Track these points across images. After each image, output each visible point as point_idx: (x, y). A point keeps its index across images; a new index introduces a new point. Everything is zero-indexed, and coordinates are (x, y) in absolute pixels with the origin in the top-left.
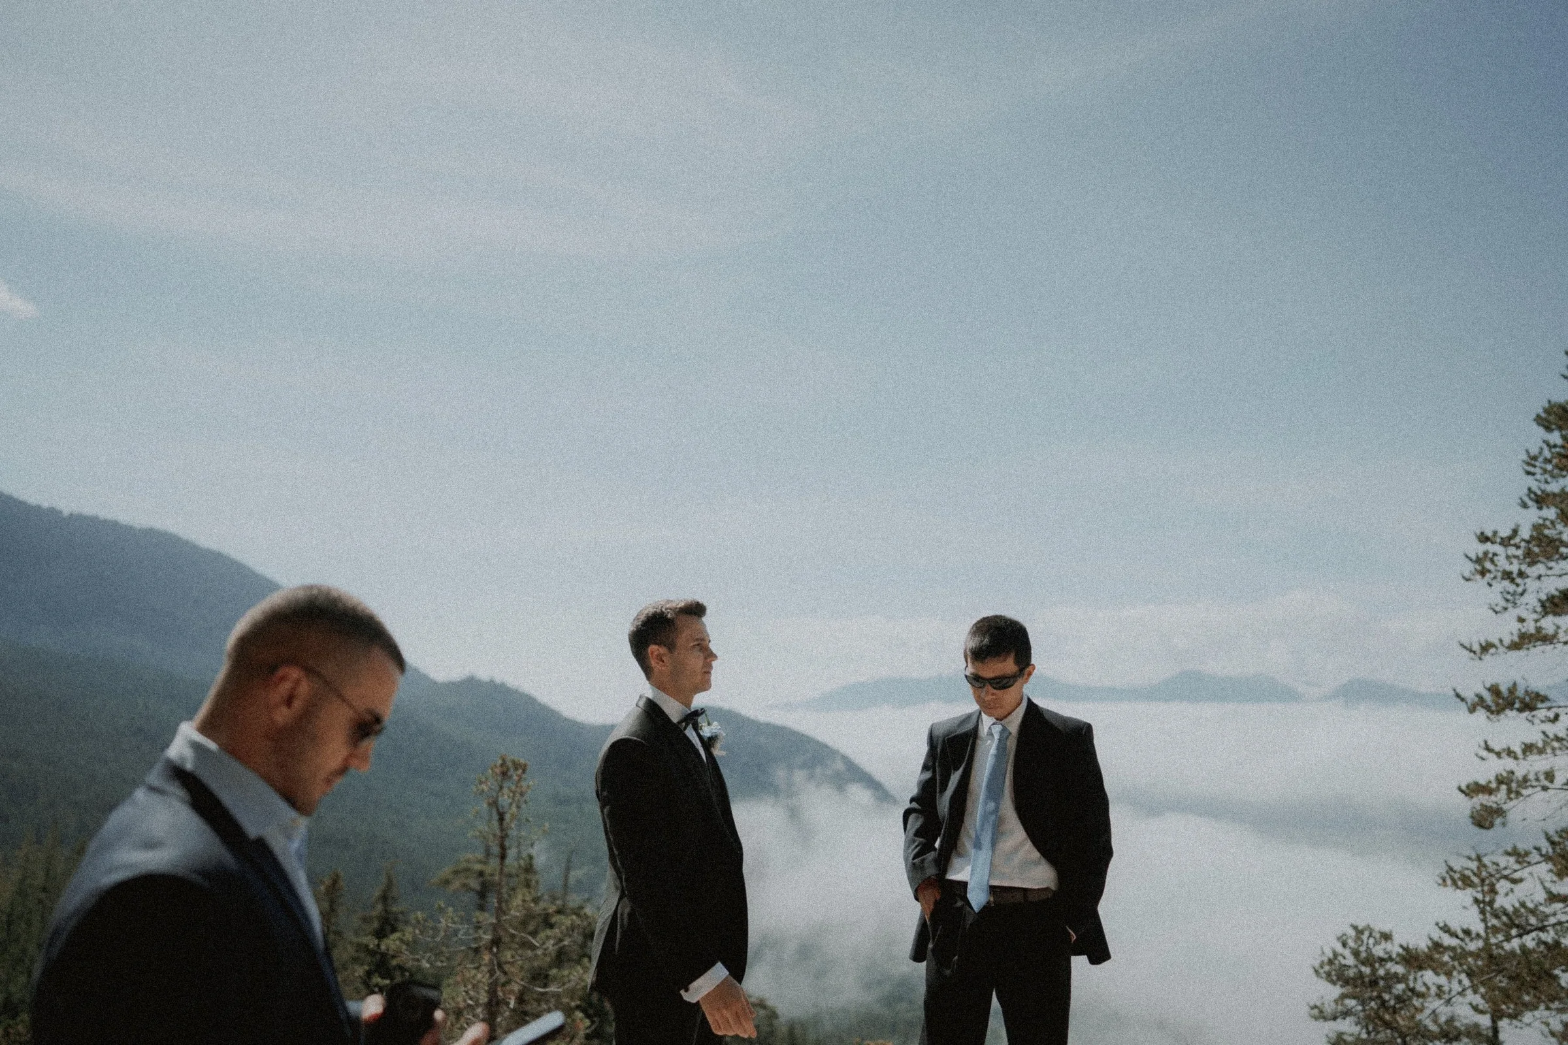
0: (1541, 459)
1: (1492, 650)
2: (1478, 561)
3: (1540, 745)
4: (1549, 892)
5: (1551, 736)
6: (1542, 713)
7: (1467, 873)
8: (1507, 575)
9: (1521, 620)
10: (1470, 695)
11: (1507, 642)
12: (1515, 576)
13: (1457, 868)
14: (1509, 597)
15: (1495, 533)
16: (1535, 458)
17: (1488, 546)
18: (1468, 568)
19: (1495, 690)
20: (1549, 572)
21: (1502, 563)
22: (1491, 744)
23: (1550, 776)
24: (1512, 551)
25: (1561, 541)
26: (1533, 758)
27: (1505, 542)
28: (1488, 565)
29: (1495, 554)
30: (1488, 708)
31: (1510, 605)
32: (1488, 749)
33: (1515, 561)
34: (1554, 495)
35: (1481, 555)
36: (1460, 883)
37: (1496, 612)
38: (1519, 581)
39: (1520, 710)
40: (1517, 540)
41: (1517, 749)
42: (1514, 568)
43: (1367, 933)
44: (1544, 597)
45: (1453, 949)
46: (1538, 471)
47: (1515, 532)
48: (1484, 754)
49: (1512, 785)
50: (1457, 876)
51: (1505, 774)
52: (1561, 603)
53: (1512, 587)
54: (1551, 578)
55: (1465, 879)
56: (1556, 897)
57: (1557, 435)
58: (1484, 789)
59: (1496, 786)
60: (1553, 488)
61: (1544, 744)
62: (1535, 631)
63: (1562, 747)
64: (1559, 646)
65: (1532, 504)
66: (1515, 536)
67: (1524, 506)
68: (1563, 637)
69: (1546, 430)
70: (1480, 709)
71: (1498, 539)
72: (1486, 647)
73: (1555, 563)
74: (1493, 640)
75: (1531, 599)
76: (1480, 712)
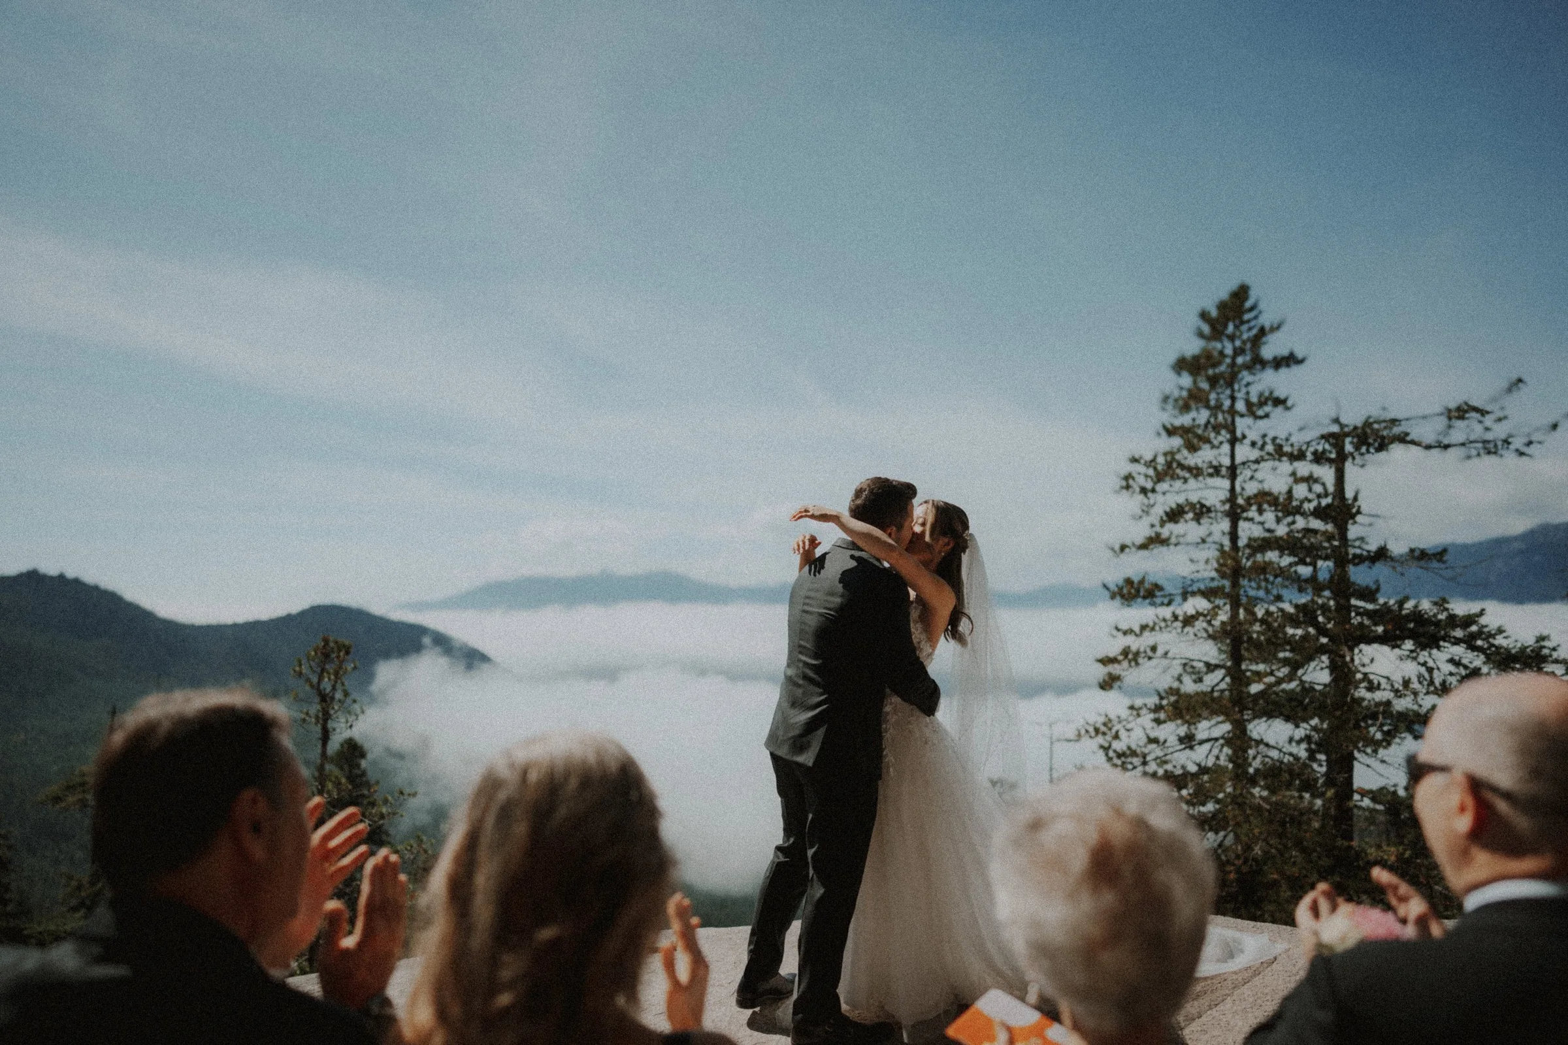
0: (1173, 399)
1: (1127, 550)
2: (1126, 478)
3: (1151, 624)
4: (1148, 737)
5: (1161, 617)
6: (1158, 600)
7: (1098, 725)
8: (1144, 491)
9: (1153, 526)
10: (1113, 588)
11: (1138, 543)
12: (1148, 491)
13: (1091, 721)
14: (1145, 508)
15: (1141, 456)
16: (1168, 397)
17: (1135, 467)
18: (1117, 483)
19: (1129, 581)
20: (1171, 489)
21: (1141, 481)
22: (1121, 625)
23: (1154, 649)
26: (1146, 634)
27: (1146, 464)
28: (1131, 482)
29: (1138, 474)
30: (1123, 596)
31: (1144, 514)
32: (1118, 629)
33: (1149, 480)
34: (1180, 428)
35: (1127, 473)
36: (1093, 734)
37: (1135, 519)
38: (1150, 495)
39: (1144, 598)
40: (1154, 463)
41: (1137, 629)
42: (1149, 485)
44: (1167, 509)
46: (1169, 407)
47: (1155, 457)
48: (1115, 632)
50: (1090, 729)
51: (1126, 650)
52: (1174, 515)
53: (1146, 501)
54: (1172, 494)
55: (1097, 731)
56: (1155, 741)
57: (1186, 380)
58: (1112, 661)
59: (1120, 658)
60: (1178, 422)
61: (1155, 624)
62: (1158, 535)
63: (1167, 626)
64: (1172, 547)
65: (1164, 433)
66: (1154, 460)
67: (1159, 434)
68: (1173, 540)
69: (1179, 374)
70: (1118, 598)
71: (1142, 461)
72: (1123, 548)
73: (1173, 483)
74: (1128, 542)
75: (1159, 511)
76: (1118, 600)
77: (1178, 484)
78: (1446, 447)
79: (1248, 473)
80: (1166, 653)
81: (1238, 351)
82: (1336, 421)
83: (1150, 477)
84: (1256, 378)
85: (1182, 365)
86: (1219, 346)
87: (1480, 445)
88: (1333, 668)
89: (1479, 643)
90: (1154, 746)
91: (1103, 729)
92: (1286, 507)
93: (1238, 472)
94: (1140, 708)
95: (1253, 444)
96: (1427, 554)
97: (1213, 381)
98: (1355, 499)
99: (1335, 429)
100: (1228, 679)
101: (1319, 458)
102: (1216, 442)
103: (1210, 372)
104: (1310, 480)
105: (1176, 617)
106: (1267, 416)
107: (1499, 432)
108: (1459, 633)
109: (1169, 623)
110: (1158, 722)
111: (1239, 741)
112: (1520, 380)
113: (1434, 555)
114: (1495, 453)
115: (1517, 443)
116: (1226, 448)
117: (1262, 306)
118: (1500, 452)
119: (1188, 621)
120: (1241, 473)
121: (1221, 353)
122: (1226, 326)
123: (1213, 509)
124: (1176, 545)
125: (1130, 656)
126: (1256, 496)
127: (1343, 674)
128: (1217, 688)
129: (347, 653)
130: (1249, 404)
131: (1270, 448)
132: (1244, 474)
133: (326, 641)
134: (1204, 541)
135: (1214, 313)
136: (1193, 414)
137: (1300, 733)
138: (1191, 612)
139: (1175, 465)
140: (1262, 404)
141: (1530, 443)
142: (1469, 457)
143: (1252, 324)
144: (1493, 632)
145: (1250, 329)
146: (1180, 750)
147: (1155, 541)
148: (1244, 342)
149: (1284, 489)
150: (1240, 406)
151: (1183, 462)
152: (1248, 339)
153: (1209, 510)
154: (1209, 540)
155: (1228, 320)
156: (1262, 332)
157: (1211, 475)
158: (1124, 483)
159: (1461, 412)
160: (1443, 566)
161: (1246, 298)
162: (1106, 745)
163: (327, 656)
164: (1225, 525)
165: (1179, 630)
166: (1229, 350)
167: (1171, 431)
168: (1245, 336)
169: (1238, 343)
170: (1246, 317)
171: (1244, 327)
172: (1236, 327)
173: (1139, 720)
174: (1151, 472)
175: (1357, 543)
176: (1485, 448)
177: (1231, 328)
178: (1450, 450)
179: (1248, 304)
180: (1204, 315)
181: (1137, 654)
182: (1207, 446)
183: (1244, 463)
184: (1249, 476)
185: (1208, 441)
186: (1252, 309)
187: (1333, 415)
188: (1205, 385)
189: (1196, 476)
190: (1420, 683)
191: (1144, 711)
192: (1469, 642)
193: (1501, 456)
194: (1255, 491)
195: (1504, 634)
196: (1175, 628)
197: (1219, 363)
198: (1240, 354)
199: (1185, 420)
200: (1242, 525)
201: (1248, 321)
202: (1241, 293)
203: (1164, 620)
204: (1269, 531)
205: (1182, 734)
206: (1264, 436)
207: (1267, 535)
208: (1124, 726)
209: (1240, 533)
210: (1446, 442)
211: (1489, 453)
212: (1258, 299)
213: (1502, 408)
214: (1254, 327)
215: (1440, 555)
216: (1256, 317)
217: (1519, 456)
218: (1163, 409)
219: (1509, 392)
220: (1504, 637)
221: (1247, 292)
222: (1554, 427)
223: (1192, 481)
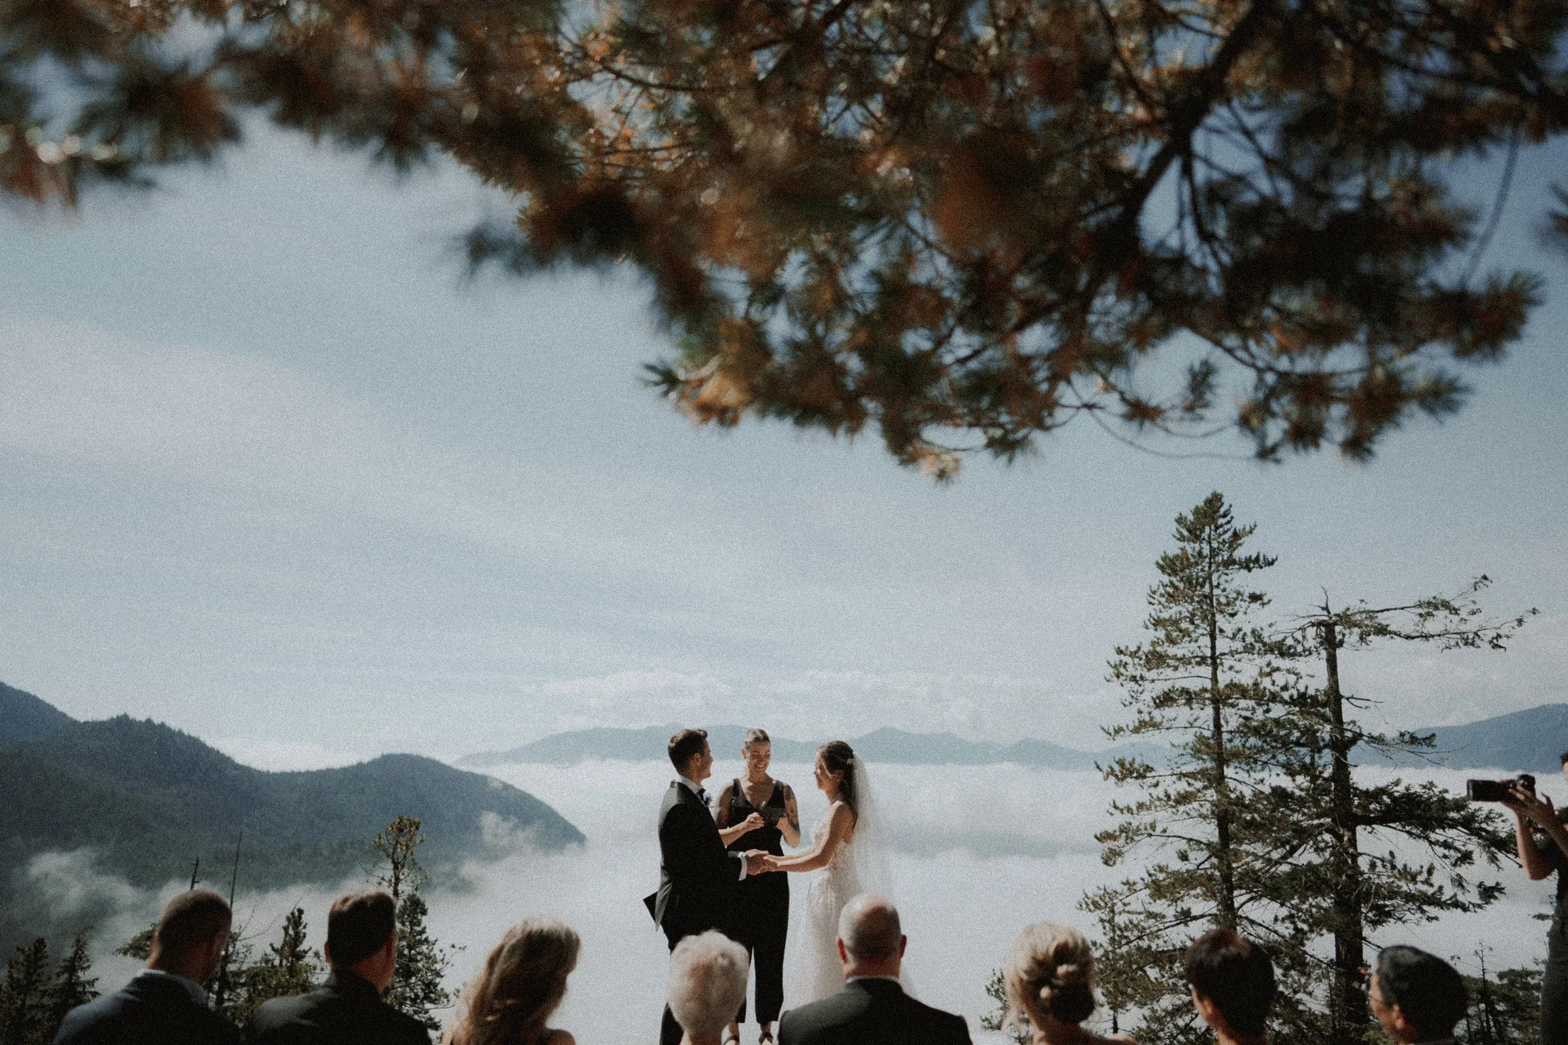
0: (1158, 593)
1: (1122, 733)
2: (1115, 667)
3: (1148, 803)
4: (1147, 912)
5: (1154, 797)
6: (1149, 781)
7: (1097, 899)
9: (1140, 712)
10: (1105, 766)
11: (1131, 728)
12: (1138, 678)
13: (1090, 895)
14: (1133, 694)
15: (1127, 648)
16: (1154, 592)
17: (1122, 657)
18: (1109, 673)
19: (1121, 764)
20: (1159, 677)
21: (1131, 671)
22: (1118, 804)
23: (1153, 827)
24: (1136, 661)
25: (1168, 656)
26: (1143, 813)
27: (1133, 655)
28: (1122, 670)
29: (1126, 664)
30: (1116, 776)
31: (1134, 701)
32: (1116, 807)
33: (1139, 668)
34: (1165, 620)
35: (1118, 663)
36: (1092, 907)
37: (1125, 706)
38: (1140, 682)
39: (1136, 778)
40: (1141, 653)
41: (1134, 807)
42: (1138, 674)
44: (1155, 697)
46: (1156, 602)
47: (1139, 648)
48: (1112, 810)
49: (1129, 833)
50: (1089, 902)
51: (1125, 825)
52: (1165, 700)
53: (1136, 687)
54: (1160, 681)
55: (1095, 903)
56: (1151, 915)
57: (1166, 579)
58: (1110, 837)
59: (1119, 834)
60: (1165, 615)
61: (1151, 802)
62: (1148, 720)
63: (1162, 805)
64: (1163, 731)
65: (1151, 626)
66: (1138, 651)
67: (1147, 628)
68: (1164, 725)
69: (1162, 572)
70: (1111, 777)
71: (1128, 652)
72: (1118, 731)
73: (1163, 671)
74: (1122, 725)
75: (1147, 697)
76: (1112, 779)
78: (1427, 637)
79: (1229, 663)
80: (1165, 831)
81: (1216, 552)
82: (1325, 611)
83: (1140, 665)
84: (1232, 577)
85: (1166, 564)
86: (1196, 547)
87: (1458, 636)
90: (1152, 921)
91: (1102, 903)
93: (1219, 662)
94: (1134, 884)
95: (1233, 637)
96: (1417, 739)
99: (1324, 617)
100: (1213, 858)
102: (1196, 635)
105: (1168, 797)
106: (1244, 611)
109: (1163, 802)
110: (1154, 897)
111: (1227, 918)
112: (1485, 578)
113: (1424, 740)
114: (1473, 644)
115: (1490, 635)
116: (1206, 641)
117: (1234, 511)
118: (1476, 643)
119: (1181, 800)
121: (1200, 553)
122: (1202, 531)
123: (1199, 696)
124: (1166, 729)
127: (1346, 855)
128: (1202, 867)
129: (417, 828)
131: (1249, 639)
132: (1225, 664)
133: (401, 818)
134: (1190, 726)
135: (1191, 517)
136: (1179, 607)
138: (1182, 791)
139: (1160, 655)
141: (1499, 636)
142: (1449, 647)
143: (1226, 527)
145: (1225, 532)
146: (1174, 926)
147: (1149, 724)
148: (1220, 545)
149: (1251, 682)
151: (1168, 653)
152: (1225, 541)
153: (1196, 697)
154: (1196, 724)
155: (1204, 525)
156: (1236, 536)
157: (1196, 665)
158: (1115, 672)
159: (1431, 607)
160: (1430, 750)
161: (1222, 504)
163: (401, 830)
164: (1209, 711)
165: (1173, 809)
166: (1206, 552)
167: (1158, 623)
168: (1221, 539)
169: (1215, 545)
170: (1221, 522)
171: (1219, 531)
172: (1213, 531)
173: (1136, 896)
174: (1139, 661)
175: (1351, 726)
176: (1462, 640)
177: (1207, 529)
178: (1430, 640)
179: (1222, 510)
180: (1180, 520)
181: (1137, 831)
182: (1186, 639)
183: (1226, 654)
184: (1228, 667)
185: (1187, 634)
186: (1225, 516)
187: (1322, 604)
188: (1181, 584)
191: (1139, 887)
193: (1479, 647)
195: (1503, 818)
196: (1170, 807)
197: (1197, 563)
198: (1216, 556)
199: (1173, 611)
200: (1223, 710)
201: (1221, 526)
202: (1214, 502)
203: (1159, 799)
204: (1248, 718)
205: (1179, 910)
206: (1239, 630)
207: (1246, 722)
208: (1121, 901)
209: (1222, 718)
210: (1424, 633)
211: (1466, 644)
212: (1231, 506)
213: (1474, 602)
214: (1229, 530)
215: (1429, 740)
216: (1229, 522)
217: (1493, 647)
218: (1150, 603)
219: (1476, 589)
220: (1503, 821)
221: (1220, 499)
222: (1520, 622)
223: (1181, 668)
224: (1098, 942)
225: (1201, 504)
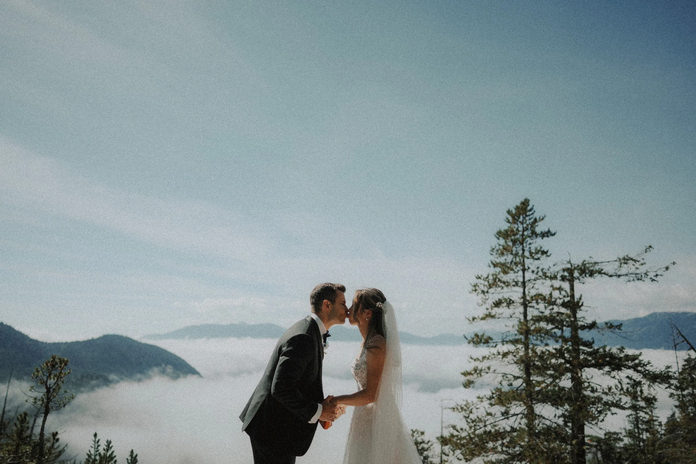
0: (496, 250)
2: (475, 286)
3: (487, 356)
4: (487, 412)
5: (492, 353)
6: (491, 345)
7: (463, 406)
8: (483, 292)
9: (486, 309)
10: (469, 338)
11: (481, 317)
12: (485, 292)
13: (460, 404)
14: (484, 300)
15: (482, 276)
16: (494, 249)
17: (479, 281)
18: (471, 288)
19: (477, 335)
20: (496, 292)
21: (482, 287)
22: (473, 356)
23: (489, 368)
26: (485, 361)
27: (485, 279)
28: (477, 288)
29: (480, 284)
30: (474, 342)
31: (483, 303)
32: (471, 358)
33: (486, 287)
34: (499, 263)
35: (475, 284)
36: (460, 410)
37: (479, 305)
38: (486, 294)
39: (484, 343)
40: (488, 279)
42: (485, 289)
43: (416, 433)
44: (494, 301)
45: (457, 436)
46: (494, 254)
48: (471, 360)
50: (459, 408)
51: (476, 368)
52: (498, 304)
53: (484, 297)
54: (496, 294)
55: (462, 408)
56: (490, 414)
57: (502, 241)
58: (470, 374)
59: (473, 372)
60: (498, 261)
61: (489, 356)
62: (490, 313)
63: (495, 357)
64: (496, 319)
65: (492, 266)
66: (487, 277)
67: (490, 266)
68: (496, 316)
69: (498, 239)
70: (472, 343)
71: (482, 278)
72: (474, 319)
73: (496, 288)
74: (476, 316)
75: (490, 302)
76: (472, 344)
77: (499, 289)
78: (619, 276)
79: (531, 285)
80: (495, 371)
81: (525, 229)
82: (569, 262)
83: (486, 286)
84: (534, 241)
85: (500, 234)
86: (516, 226)
87: (634, 276)
88: (573, 379)
89: (639, 368)
90: (489, 417)
91: (465, 408)
92: (550, 302)
93: (526, 284)
94: (483, 398)
95: (533, 272)
96: (613, 326)
97: (514, 242)
98: (580, 299)
99: (569, 266)
100: (524, 385)
101: (563, 278)
102: (516, 270)
103: (513, 237)
104: (560, 289)
105: (499, 353)
106: (538, 259)
107: (642, 270)
108: (630, 364)
109: (496, 356)
110: (491, 405)
111: (531, 415)
112: (650, 247)
113: (616, 326)
114: (641, 280)
115: (651, 275)
116: (521, 273)
117: (535, 208)
118: (643, 279)
119: (505, 355)
120: (528, 285)
121: (517, 229)
122: (519, 218)
123: (515, 302)
124: (498, 318)
125: (478, 372)
126: (535, 296)
127: (578, 382)
128: (519, 389)
129: (66, 365)
130: (531, 253)
131: (540, 274)
132: (529, 286)
133: (54, 358)
134: (511, 317)
135: (514, 212)
136: (505, 257)
137: (559, 412)
138: (506, 350)
139: (497, 280)
140: (537, 253)
141: (657, 275)
142: (630, 281)
143: (531, 217)
144: (646, 364)
145: (530, 219)
146: (502, 420)
147: (490, 316)
148: (527, 225)
149: (548, 293)
150: (527, 254)
151: (501, 279)
152: (530, 224)
153: (513, 302)
154: (513, 316)
155: (520, 214)
156: (535, 220)
157: (514, 286)
158: (474, 289)
159: (626, 260)
160: (619, 331)
161: (528, 205)
162: (467, 416)
163: (53, 366)
164: (521, 309)
165: (501, 359)
166: (521, 229)
168: (528, 222)
169: (525, 225)
170: (528, 213)
171: (527, 218)
172: (524, 218)
173: (482, 404)
174: (486, 283)
175: (581, 320)
176: (636, 277)
177: (521, 218)
178: (621, 277)
179: (529, 208)
180: (509, 212)
181: (481, 370)
182: (512, 272)
183: (529, 280)
184: (531, 287)
185: (512, 270)
186: (531, 210)
187: (568, 260)
188: (510, 244)
189: (507, 286)
190: (617, 389)
191: (485, 399)
192: (635, 368)
193: (644, 281)
194: (535, 294)
195: (650, 365)
196: (499, 358)
197: (517, 234)
198: (526, 230)
199: (502, 260)
200: (528, 309)
201: (529, 215)
202: (525, 203)
203: (494, 354)
204: (542, 313)
205: (503, 411)
206: (538, 268)
207: (541, 314)
208: (475, 407)
209: (528, 313)
210: (619, 273)
211: (638, 279)
212: (533, 206)
213: (643, 259)
214: (532, 218)
215: (619, 326)
216: (533, 214)
217: (652, 281)
218: (491, 254)
219: (646, 252)
220: (651, 366)
221: (528, 202)
222: (667, 268)
223: (505, 288)
224: (464, 428)
225: (519, 204)
